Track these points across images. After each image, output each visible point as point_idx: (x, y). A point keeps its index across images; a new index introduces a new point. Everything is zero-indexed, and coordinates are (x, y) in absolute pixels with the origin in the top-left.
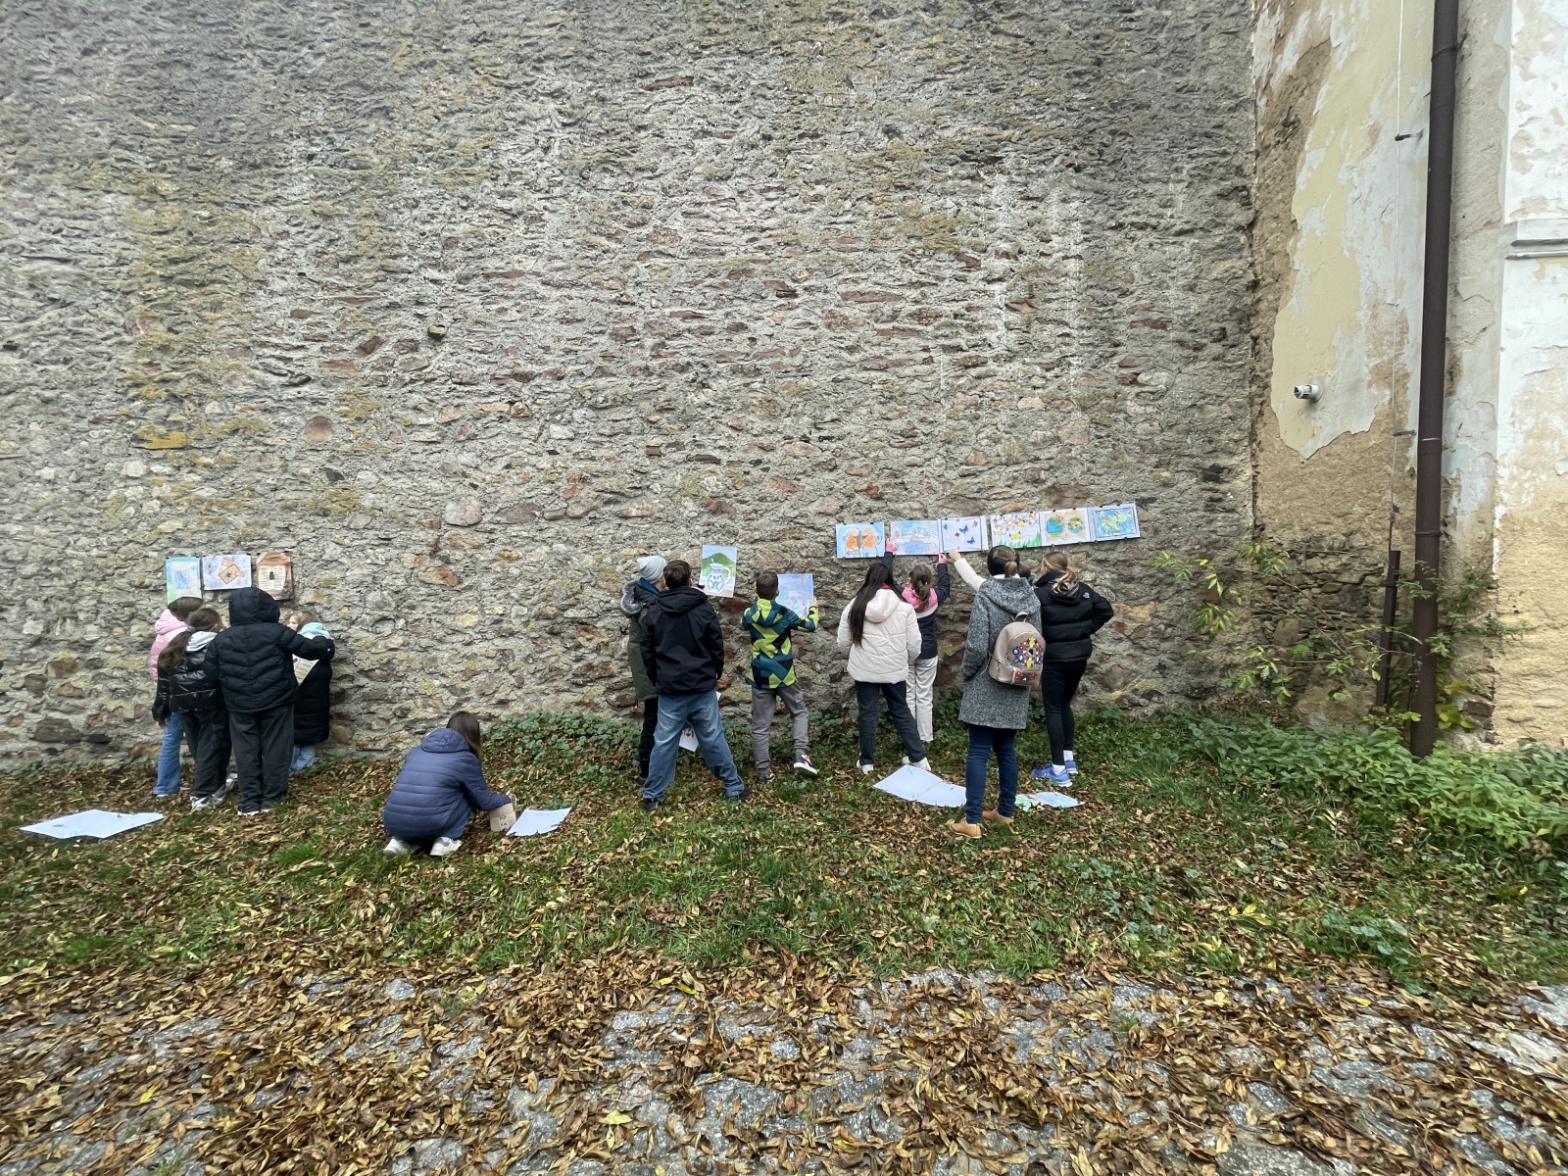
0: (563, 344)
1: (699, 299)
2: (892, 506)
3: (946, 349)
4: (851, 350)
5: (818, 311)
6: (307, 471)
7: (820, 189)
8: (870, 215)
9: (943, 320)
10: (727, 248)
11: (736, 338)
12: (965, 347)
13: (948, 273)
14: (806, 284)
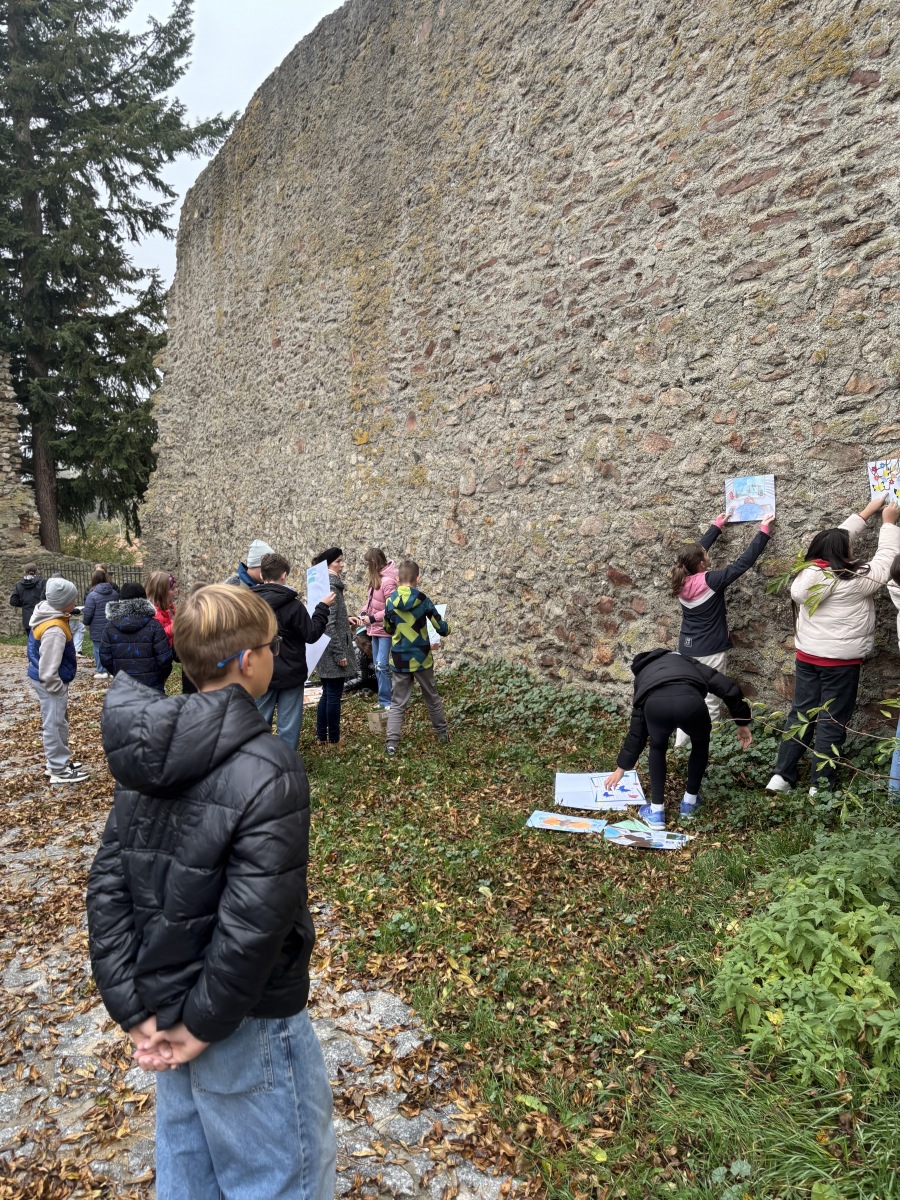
0: (518, 321)
1: (600, 243)
2: (757, 460)
3: (827, 227)
4: (724, 260)
5: (695, 221)
6: (407, 455)
7: (705, 55)
8: (752, 66)
9: (826, 184)
10: (624, 174)
11: (627, 278)
12: (852, 216)
13: (838, 107)
14: (685, 190)
